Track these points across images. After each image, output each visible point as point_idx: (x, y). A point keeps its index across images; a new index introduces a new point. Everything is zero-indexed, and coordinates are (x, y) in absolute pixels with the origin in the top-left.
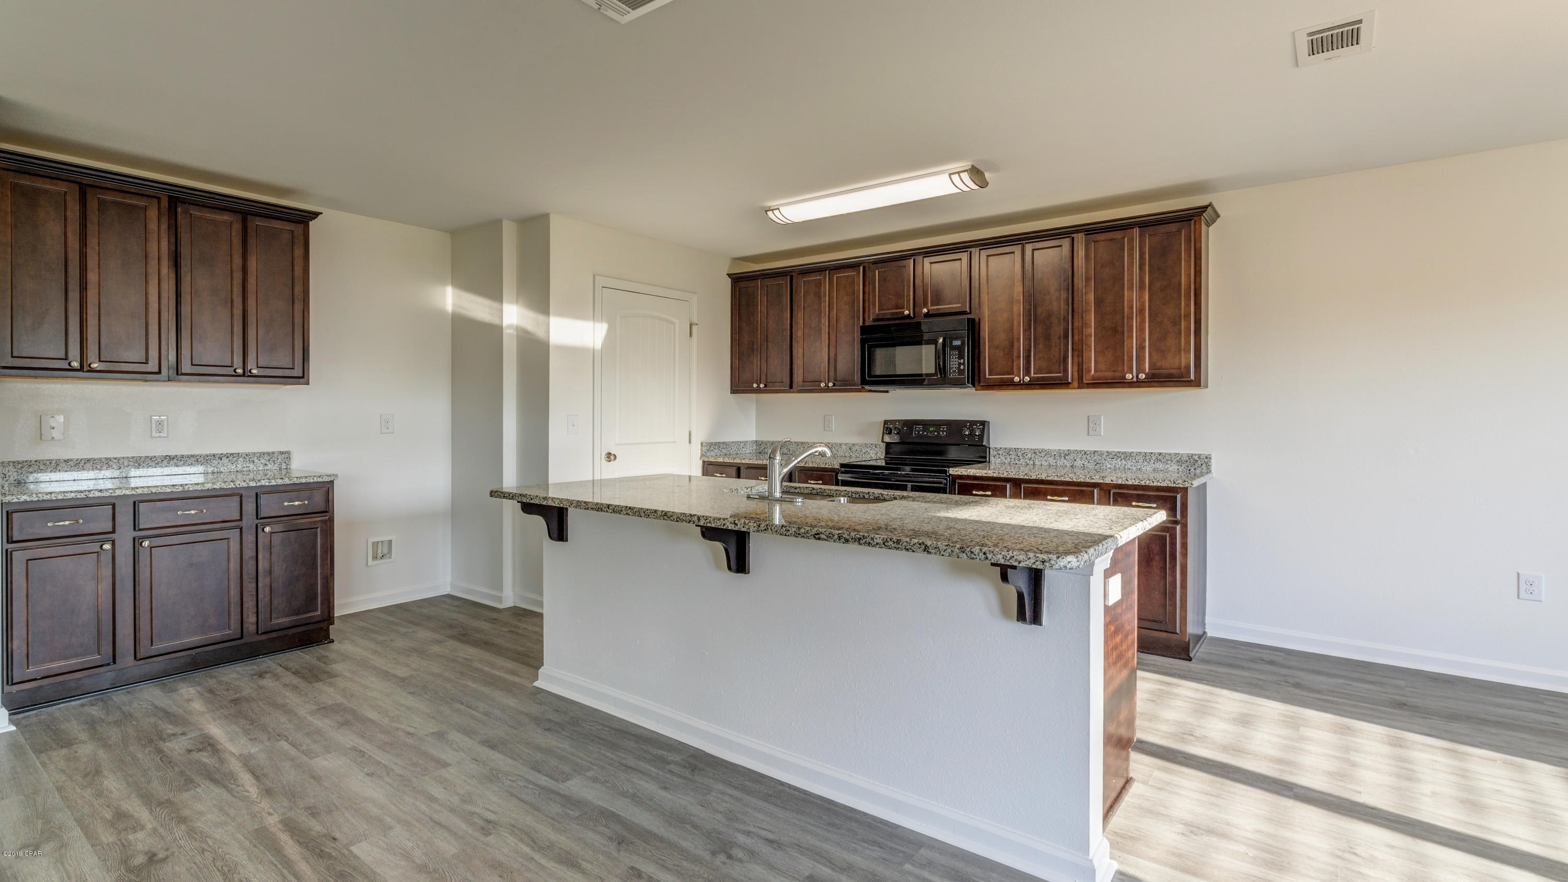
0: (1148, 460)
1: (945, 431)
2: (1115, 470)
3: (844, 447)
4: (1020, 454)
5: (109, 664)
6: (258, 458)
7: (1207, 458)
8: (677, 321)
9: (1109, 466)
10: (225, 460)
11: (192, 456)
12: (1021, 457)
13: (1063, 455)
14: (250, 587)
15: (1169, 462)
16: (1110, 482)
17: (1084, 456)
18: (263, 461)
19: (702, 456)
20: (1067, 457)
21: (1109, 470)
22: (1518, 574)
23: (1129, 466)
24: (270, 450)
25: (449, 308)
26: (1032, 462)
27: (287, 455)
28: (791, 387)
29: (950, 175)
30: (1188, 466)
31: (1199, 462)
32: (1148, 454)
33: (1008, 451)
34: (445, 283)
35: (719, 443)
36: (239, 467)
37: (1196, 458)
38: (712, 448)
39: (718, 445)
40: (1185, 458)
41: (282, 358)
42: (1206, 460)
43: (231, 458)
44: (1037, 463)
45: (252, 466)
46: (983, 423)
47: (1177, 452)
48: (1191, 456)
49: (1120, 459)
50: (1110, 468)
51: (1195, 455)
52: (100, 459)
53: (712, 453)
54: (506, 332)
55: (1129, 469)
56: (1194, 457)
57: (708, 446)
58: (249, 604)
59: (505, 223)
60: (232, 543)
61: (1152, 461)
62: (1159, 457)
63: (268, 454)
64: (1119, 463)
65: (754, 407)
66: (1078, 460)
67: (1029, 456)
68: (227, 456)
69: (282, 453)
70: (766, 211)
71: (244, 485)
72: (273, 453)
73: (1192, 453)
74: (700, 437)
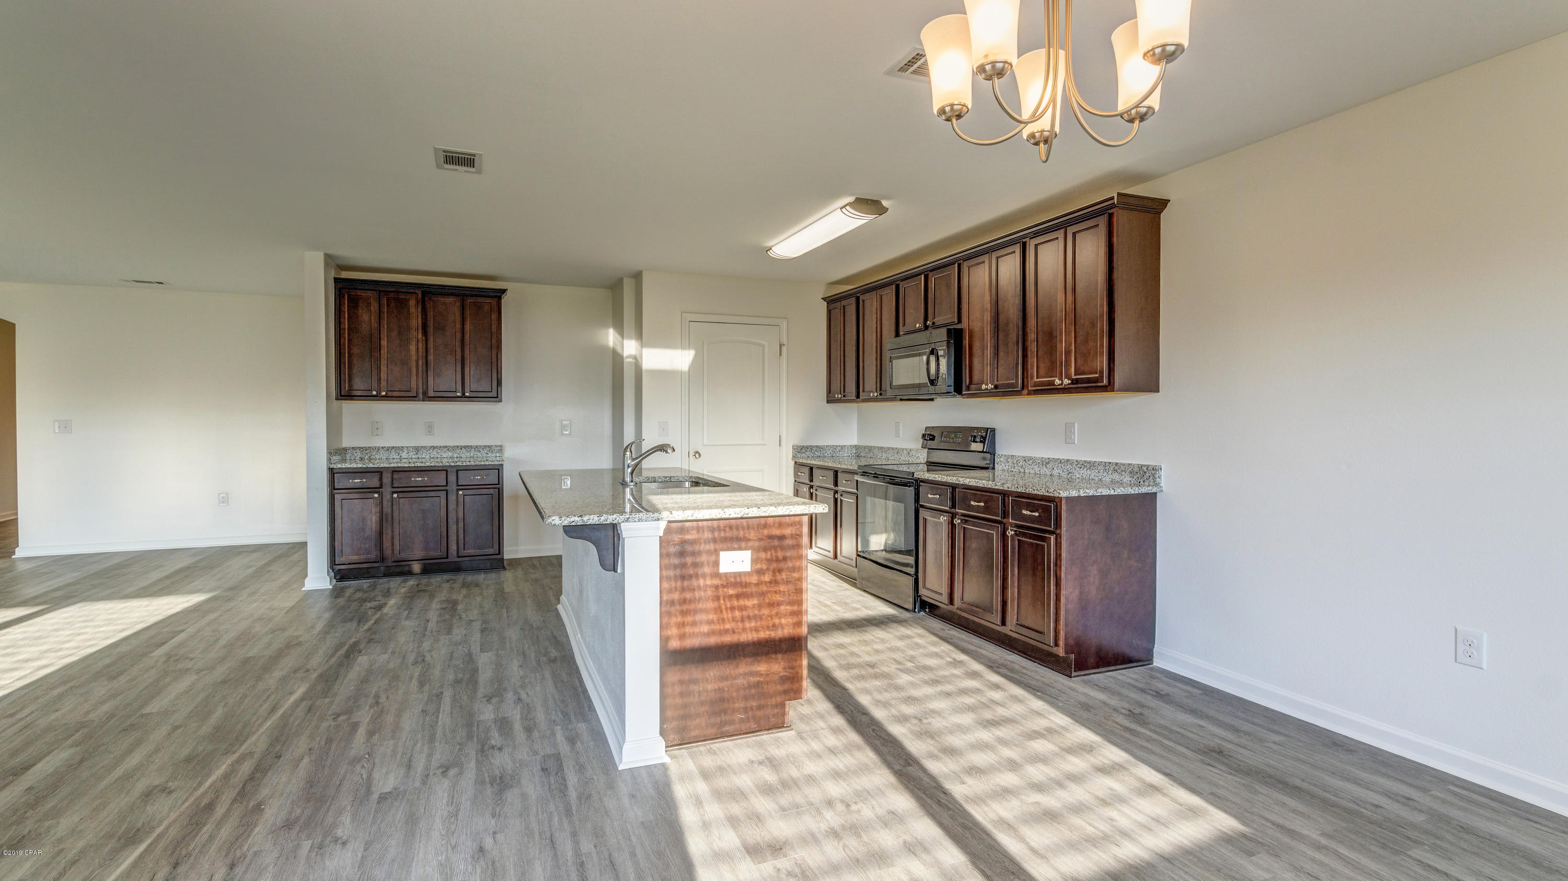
0: (1107, 471)
1: (961, 438)
2: (1082, 480)
3: (905, 451)
4: (1015, 462)
5: (378, 562)
6: (483, 449)
7: (1153, 469)
8: (766, 343)
9: (1078, 476)
10: (464, 450)
11: (446, 447)
12: (1016, 465)
13: (1044, 463)
14: (453, 528)
15: (1124, 473)
16: (1007, 489)
17: (1060, 465)
18: (486, 451)
19: (794, 457)
20: (1047, 466)
21: (1078, 480)
22: (1456, 630)
23: (1092, 477)
24: (490, 444)
25: (611, 344)
26: (1023, 470)
27: (500, 448)
28: (858, 396)
29: (841, 208)
30: (1138, 478)
31: (1148, 475)
32: (1107, 464)
33: (1007, 457)
34: (607, 326)
35: (811, 446)
36: (472, 454)
37: (1145, 469)
38: (803, 451)
39: (810, 448)
40: (1136, 469)
41: (485, 386)
42: (1153, 472)
43: (467, 449)
44: (1027, 471)
45: (479, 454)
46: (993, 430)
47: (1130, 463)
48: (1141, 467)
49: (1086, 469)
50: (1078, 478)
51: (1145, 466)
52: (399, 447)
53: (804, 455)
54: (627, 360)
55: (1093, 479)
56: (1143, 468)
57: (799, 450)
58: (453, 538)
59: (625, 280)
60: (442, 499)
61: (1111, 472)
62: (1116, 468)
63: (489, 446)
64: (1085, 473)
65: (855, 416)
66: (1055, 469)
67: (1021, 463)
68: (465, 447)
69: (496, 446)
70: (767, 251)
71: (448, 464)
72: (492, 446)
73: (1142, 463)
74: (792, 438)
